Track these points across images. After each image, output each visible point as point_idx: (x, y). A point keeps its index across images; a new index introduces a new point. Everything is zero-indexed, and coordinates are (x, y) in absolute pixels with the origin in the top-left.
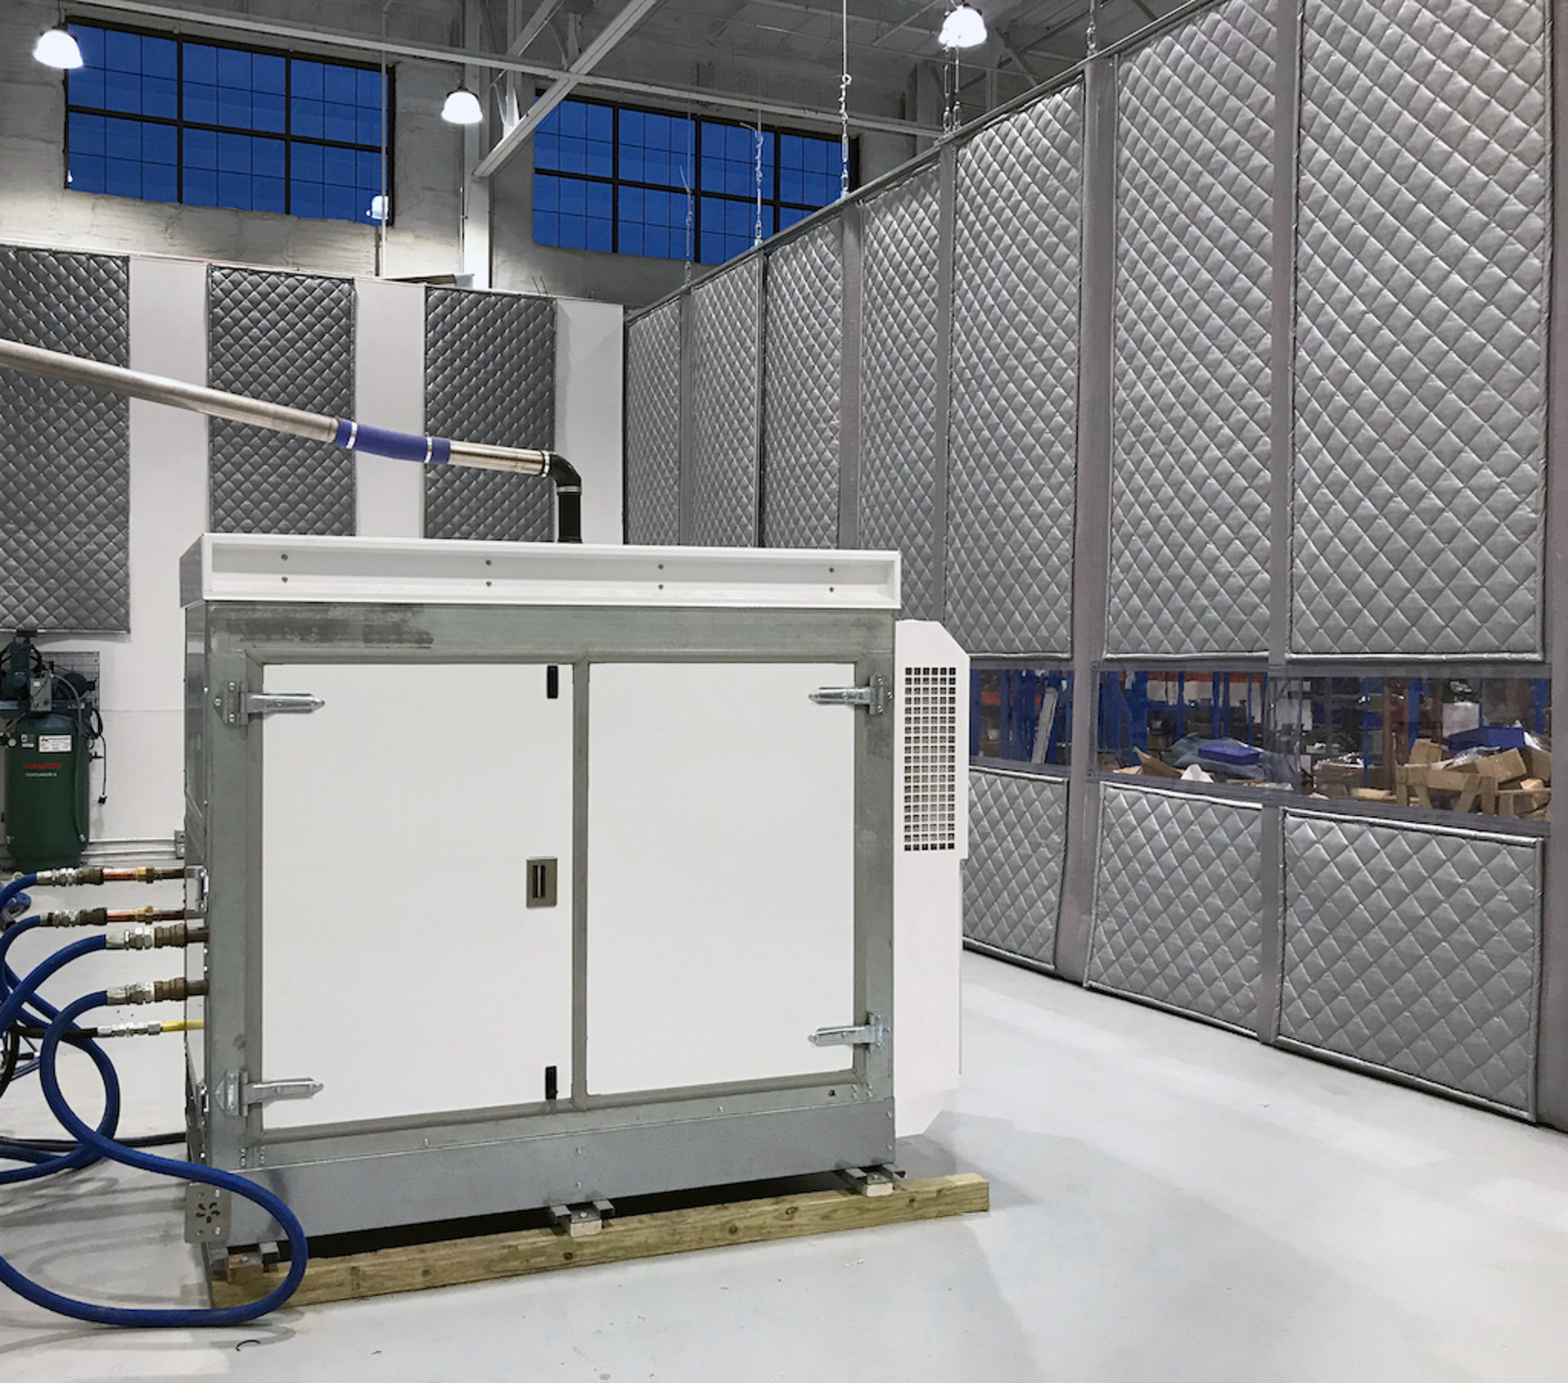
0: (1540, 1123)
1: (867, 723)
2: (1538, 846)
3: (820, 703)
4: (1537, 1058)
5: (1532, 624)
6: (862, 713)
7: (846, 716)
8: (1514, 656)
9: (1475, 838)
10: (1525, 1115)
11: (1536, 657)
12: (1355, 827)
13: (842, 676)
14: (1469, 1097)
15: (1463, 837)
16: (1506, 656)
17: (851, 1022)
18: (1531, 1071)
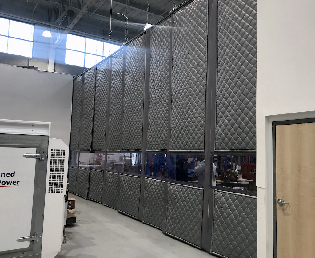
0: (202, 249)
1: (39, 162)
2: (203, 190)
3: (26, 157)
4: (201, 235)
5: (203, 144)
6: (38, 160)
7: (34, 160)
8: (200, 151)
9: (194, 188)
10: (199, 248)
11: (203, 151)
12: (178, 186)
13: (33, 151)
14: (191, 244)
15: (193, 188)
16: (199, 151)
17: (30, 235)
18: (200, 238)
